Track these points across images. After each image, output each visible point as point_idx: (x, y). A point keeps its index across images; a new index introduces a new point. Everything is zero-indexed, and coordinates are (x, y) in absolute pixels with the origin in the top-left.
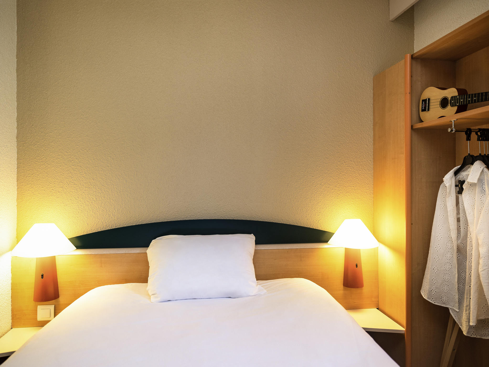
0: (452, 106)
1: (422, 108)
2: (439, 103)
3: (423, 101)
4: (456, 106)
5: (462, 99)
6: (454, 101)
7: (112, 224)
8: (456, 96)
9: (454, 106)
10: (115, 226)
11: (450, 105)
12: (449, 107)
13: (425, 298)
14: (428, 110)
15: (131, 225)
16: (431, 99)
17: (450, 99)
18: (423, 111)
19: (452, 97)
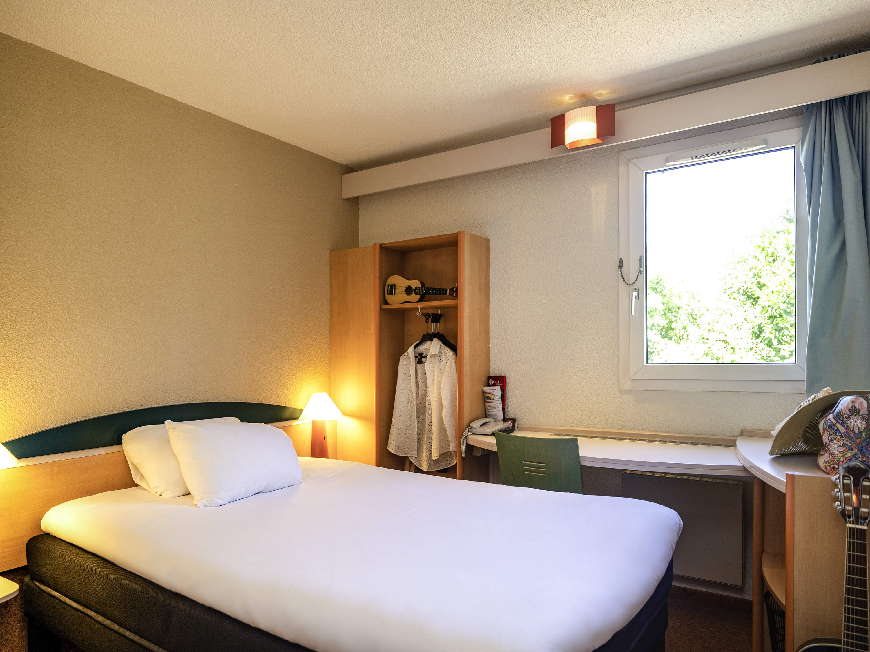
0: (416, 294)
1: (388, 291)
2: (404, 290)
3: (389, 285)
4: (419, 294)
5: (424, 290)
6: (417, 291)
7: (57, 420)
8: (420, 287)
9: (418, 294)
10: (61, 422)
11: (414, 293)
12: (413, 295)
13: (392, 452)
14: (394, 294)
15: (85, 419)
16: (397, 285)
17: (414, 288)
18: (388, 294)
19: (416, 287)
